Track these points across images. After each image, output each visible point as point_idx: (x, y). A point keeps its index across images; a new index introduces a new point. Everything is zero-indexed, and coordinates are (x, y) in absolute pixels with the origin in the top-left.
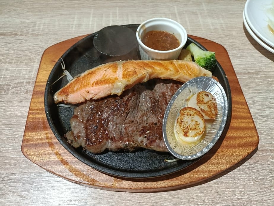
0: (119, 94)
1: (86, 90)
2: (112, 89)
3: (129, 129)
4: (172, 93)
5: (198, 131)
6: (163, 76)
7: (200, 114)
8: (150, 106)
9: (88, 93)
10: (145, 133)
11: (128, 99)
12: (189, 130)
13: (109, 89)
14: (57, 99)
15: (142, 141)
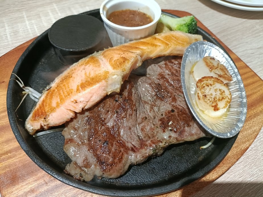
0: (118, 90)
1: (72, 100)
2: (107, 86)
3: (146, 129)
4: (170, 70)
5: (227, 99)
6: (153, 55)
7: (219, 81)
8: (154, 93)
9: (76, 102)
10: (168, 126)
11: (129, 93)
12: (218, 101)
13: (103, 88)
14: (32, 128)
15: (170, 137)
